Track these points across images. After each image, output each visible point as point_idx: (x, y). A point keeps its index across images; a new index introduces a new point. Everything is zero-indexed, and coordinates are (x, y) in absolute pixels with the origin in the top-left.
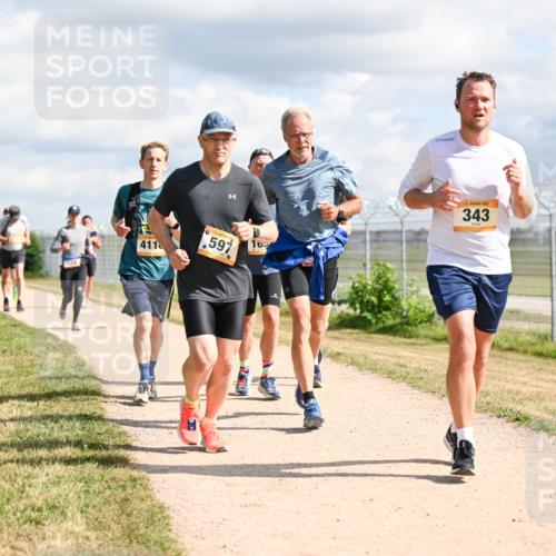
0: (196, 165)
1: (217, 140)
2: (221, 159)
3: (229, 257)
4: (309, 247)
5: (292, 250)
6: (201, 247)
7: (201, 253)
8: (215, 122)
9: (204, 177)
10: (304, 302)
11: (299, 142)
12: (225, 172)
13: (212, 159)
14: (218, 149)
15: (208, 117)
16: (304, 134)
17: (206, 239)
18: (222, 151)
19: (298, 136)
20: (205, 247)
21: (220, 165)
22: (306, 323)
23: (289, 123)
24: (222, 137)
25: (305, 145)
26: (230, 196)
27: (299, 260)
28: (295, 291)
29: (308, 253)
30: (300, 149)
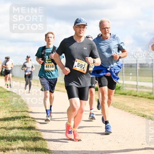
0: (72, 37)
1: (80, 27)
2: (81, 35)
3: (84, 70)
4: (108, 69)
5: (102, 70)
6: (74, 66)
7: (74, 69)
8: (80, 21)
9: (75, 41)
10: (106, 88)
11: (105, 31)
12: (82, 39)
13: (78, 35)
14: (81, 31)
15: (77, 19)
16: (107, 28)
17: (76, 64)
18: (82, 31)
19: (105, 29)
20: (75, 66)
21: (81, 37)
22: (106, 96)
23: (102, 24)
24: (82, 26)
25: (107, 32)
26: (84, 48)
27: (105, 74)
28: (103, 85)
29: (107, 71)
30: (106, 33)
